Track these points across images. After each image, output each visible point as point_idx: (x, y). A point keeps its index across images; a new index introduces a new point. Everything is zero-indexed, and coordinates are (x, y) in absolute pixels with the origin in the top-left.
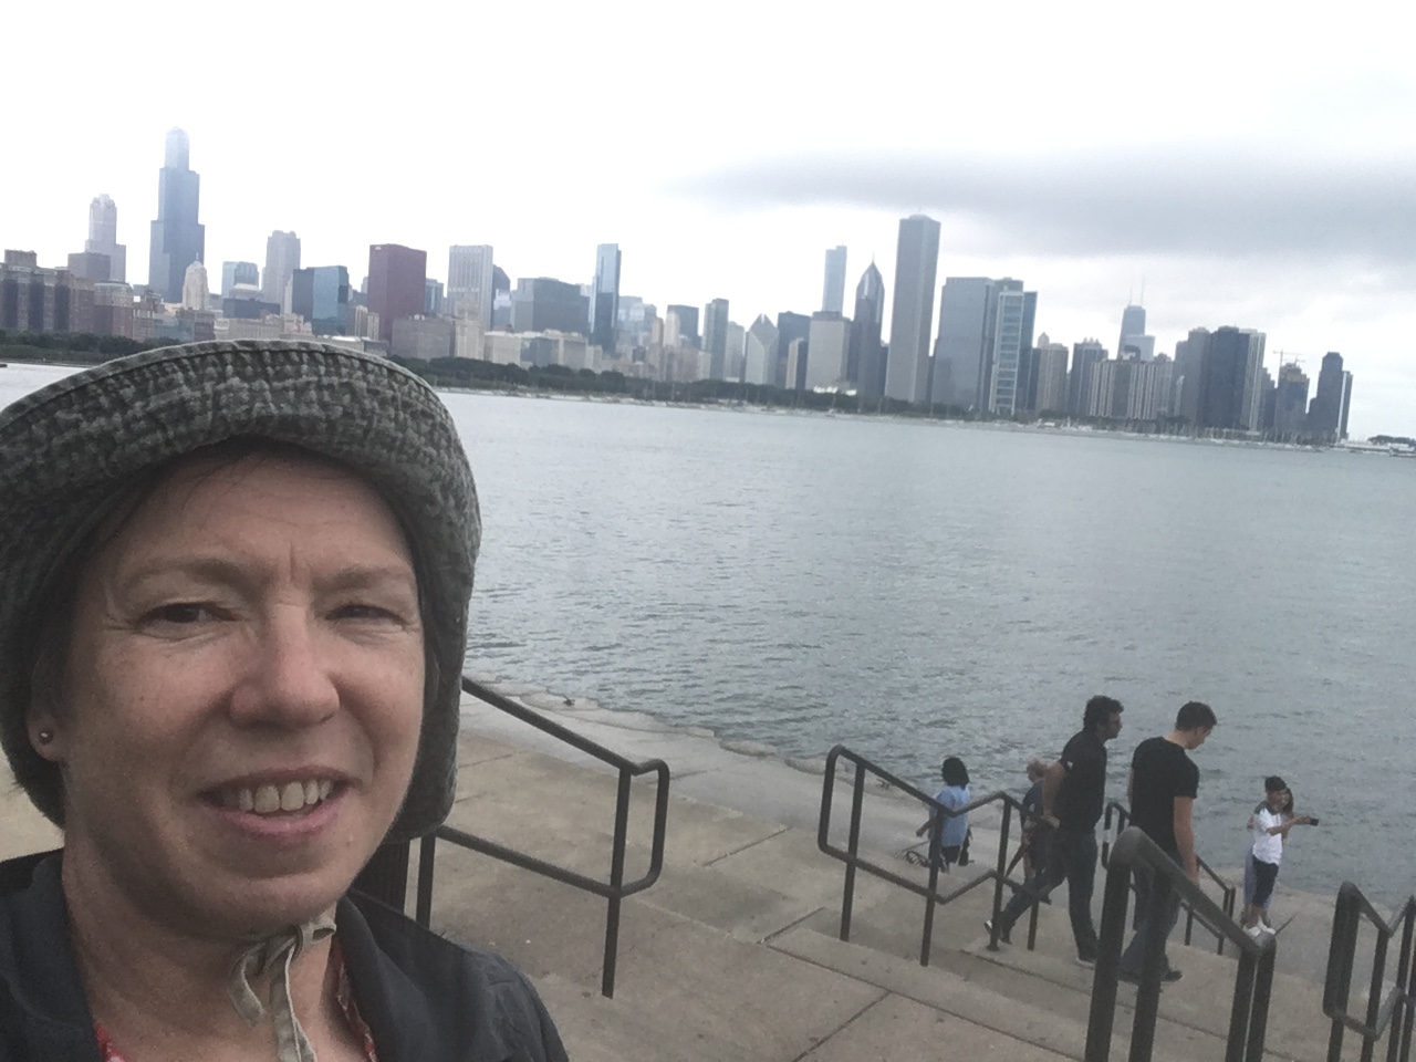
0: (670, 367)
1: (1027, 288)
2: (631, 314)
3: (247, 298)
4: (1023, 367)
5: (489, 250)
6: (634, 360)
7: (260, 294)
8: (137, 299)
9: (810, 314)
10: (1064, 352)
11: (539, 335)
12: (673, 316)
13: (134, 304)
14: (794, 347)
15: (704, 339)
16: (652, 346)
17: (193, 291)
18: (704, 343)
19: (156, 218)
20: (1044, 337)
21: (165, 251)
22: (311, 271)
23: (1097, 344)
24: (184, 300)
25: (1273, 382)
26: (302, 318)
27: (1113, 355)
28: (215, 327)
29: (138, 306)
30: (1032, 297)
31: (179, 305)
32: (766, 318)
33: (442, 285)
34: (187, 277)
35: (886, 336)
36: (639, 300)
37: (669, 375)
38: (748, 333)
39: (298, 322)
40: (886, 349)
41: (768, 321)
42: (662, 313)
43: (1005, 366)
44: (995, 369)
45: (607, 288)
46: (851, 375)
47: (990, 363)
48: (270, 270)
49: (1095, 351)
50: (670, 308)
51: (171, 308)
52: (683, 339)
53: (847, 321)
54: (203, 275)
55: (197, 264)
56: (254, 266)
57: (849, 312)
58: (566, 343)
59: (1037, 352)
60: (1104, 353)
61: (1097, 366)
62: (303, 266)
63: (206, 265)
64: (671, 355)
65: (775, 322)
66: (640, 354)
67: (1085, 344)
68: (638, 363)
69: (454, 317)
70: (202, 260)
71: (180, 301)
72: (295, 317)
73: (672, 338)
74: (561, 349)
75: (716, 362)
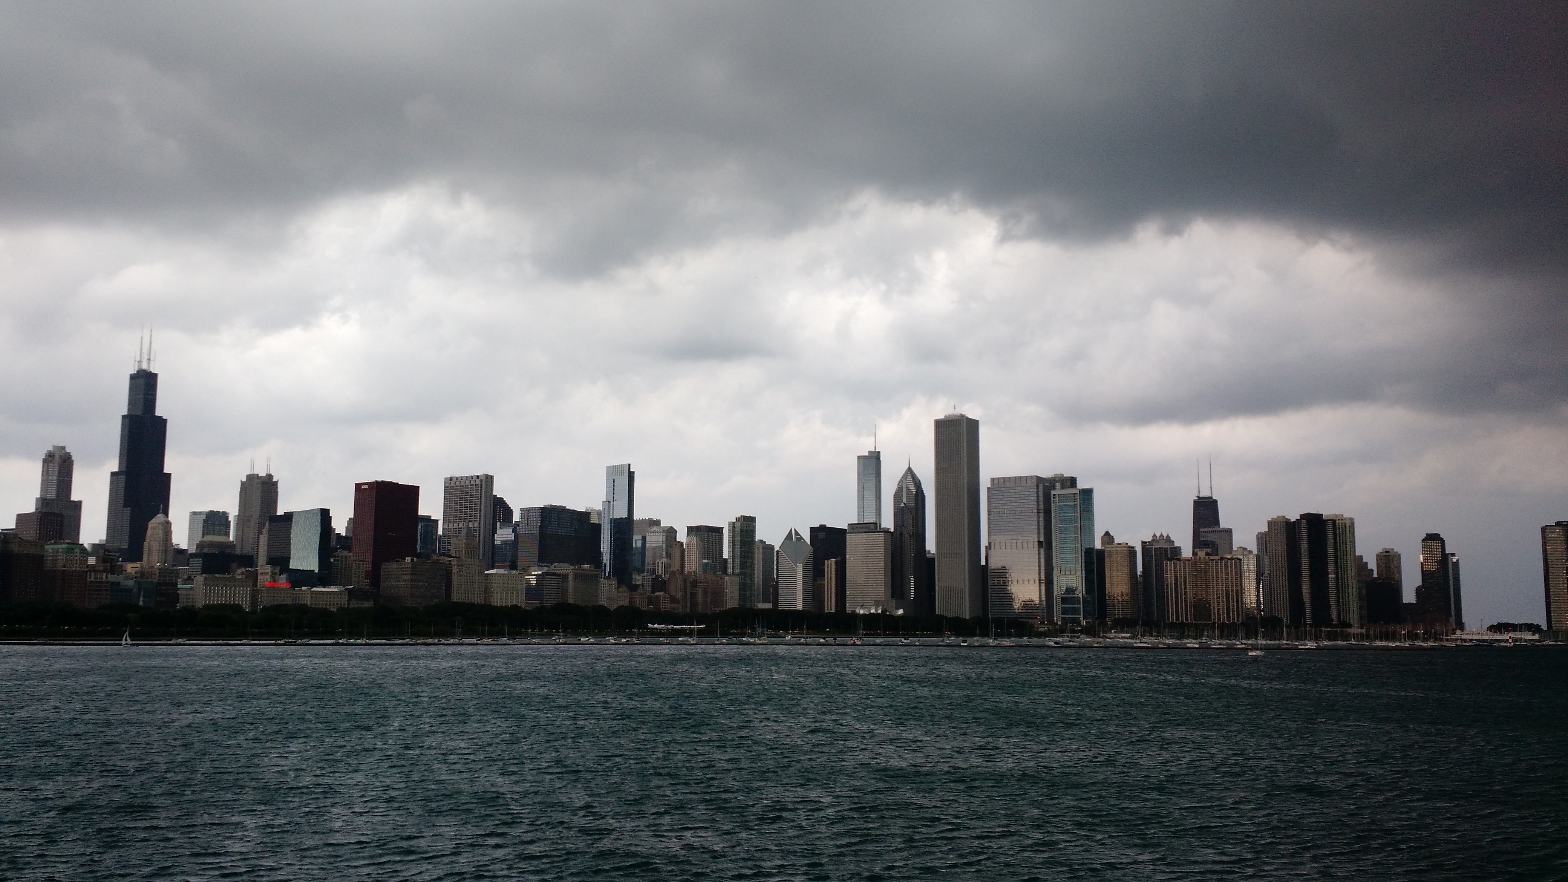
0: (693, 595)
1: (1081, 485)
2: (648, 539)
3: (216, 551)
4: (1088, 571)
5: (489, 480)
6: (653, 591)
7: (231, 545)
8: (92, 560)
9: (845, 527)
10: (1132, 552)
11: (545, 570)
12: (694, 539)
13: (88, 566)
14: (830, 565)
15: (730, 561)
16: (673, 573)
17: (156, 546)
18: (730, 566)
19: (116, 470)
20: (1108, 537)
21: (125, 506)
22: (289, 516)
23: (1168, 540)
24: (145, 558)
25: (1372, 570)
26: (277, 570)
27: (1187, 552)
28: (179, 586)
29: (92, 568)
31: (138, 565)
32: (797, 533)
33: (436, 521)
34: (149, 532)
35: (931, 545)
36: (657, 523)
37: (694, 605)
38: (777, 551)
39: (273, 573)
40: (932, 560)
41: (799, 538)
42: (682, 537)
45: (621, 512)
46: (894, 593)
48: (242, 518)
49: (1166, 549)
50: (691, 530)
51: (131, 568)
52: (706, 565)
53: (887, 531)
54: (167, 527)
55: (160, 517)
56: (225, 515)
57: (888, 522)
58: (576, 577)
59: (1101, 553)
60: (1177, 551)
61: (1169, 566)
62: (280, 512)
63: (171, 518)
64: (695, 584)
65: (807, 537)
66: (659, 584)
67: (1155, 540)
68: (657, 594)
69: (450, 556)
70: (166, 512)
71: (140, 559)
72: (268, 569)
73: (693, 564)
74: (571, 584)
75: (745, 588)
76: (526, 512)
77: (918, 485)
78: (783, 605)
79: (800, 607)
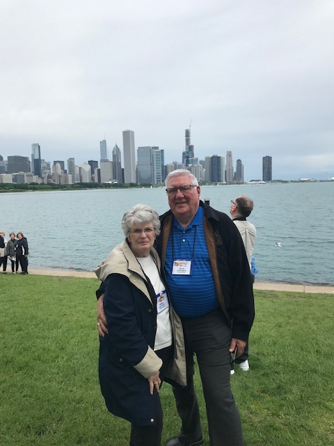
0: (60, 180)
1: (160, 149)
2: (44, 165)
4: (163, 171)
11: (17, 174)
12: (58, 165)
14: (96, 171)
30: (162, 151)
35: (123, 167)
37: (60, 182)
43: (157, 171)
44: (155, 172)
45: (37, 157)
46: (115, 177)
47: (154, 170)
50: (55, 162)
52: (62, 171)
53: (111, 162)
57: (111, 159)
58: (27, 175)
64: (60, 176)
66: (49, 177)
68: (49, 180)
73: (59, 171)
74: (25, 178)
75: (73, 178)
76: (9, 158)
77: (118, 149)
78: (84, 181)
79: (88, 181)
